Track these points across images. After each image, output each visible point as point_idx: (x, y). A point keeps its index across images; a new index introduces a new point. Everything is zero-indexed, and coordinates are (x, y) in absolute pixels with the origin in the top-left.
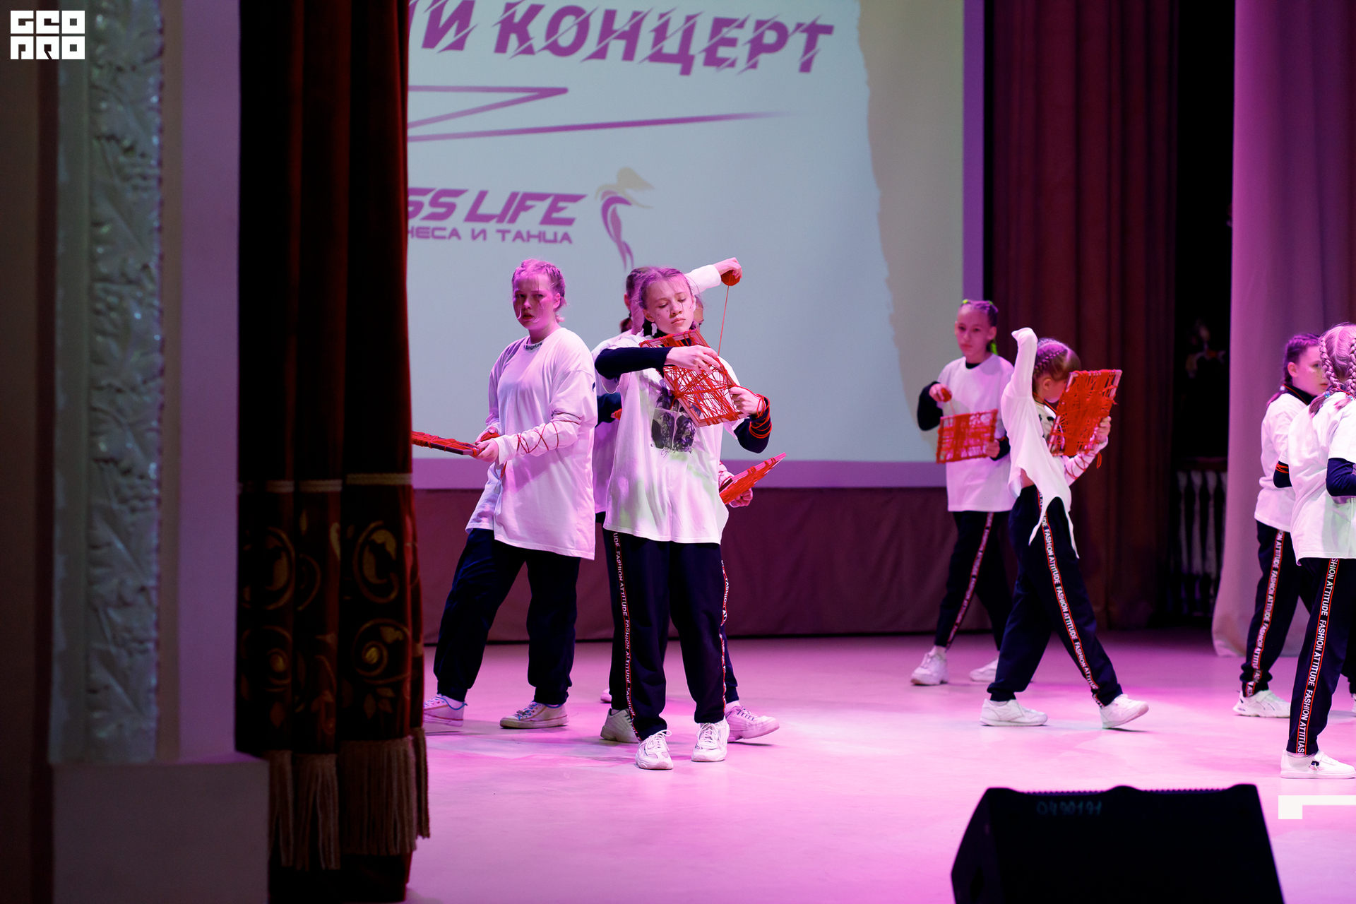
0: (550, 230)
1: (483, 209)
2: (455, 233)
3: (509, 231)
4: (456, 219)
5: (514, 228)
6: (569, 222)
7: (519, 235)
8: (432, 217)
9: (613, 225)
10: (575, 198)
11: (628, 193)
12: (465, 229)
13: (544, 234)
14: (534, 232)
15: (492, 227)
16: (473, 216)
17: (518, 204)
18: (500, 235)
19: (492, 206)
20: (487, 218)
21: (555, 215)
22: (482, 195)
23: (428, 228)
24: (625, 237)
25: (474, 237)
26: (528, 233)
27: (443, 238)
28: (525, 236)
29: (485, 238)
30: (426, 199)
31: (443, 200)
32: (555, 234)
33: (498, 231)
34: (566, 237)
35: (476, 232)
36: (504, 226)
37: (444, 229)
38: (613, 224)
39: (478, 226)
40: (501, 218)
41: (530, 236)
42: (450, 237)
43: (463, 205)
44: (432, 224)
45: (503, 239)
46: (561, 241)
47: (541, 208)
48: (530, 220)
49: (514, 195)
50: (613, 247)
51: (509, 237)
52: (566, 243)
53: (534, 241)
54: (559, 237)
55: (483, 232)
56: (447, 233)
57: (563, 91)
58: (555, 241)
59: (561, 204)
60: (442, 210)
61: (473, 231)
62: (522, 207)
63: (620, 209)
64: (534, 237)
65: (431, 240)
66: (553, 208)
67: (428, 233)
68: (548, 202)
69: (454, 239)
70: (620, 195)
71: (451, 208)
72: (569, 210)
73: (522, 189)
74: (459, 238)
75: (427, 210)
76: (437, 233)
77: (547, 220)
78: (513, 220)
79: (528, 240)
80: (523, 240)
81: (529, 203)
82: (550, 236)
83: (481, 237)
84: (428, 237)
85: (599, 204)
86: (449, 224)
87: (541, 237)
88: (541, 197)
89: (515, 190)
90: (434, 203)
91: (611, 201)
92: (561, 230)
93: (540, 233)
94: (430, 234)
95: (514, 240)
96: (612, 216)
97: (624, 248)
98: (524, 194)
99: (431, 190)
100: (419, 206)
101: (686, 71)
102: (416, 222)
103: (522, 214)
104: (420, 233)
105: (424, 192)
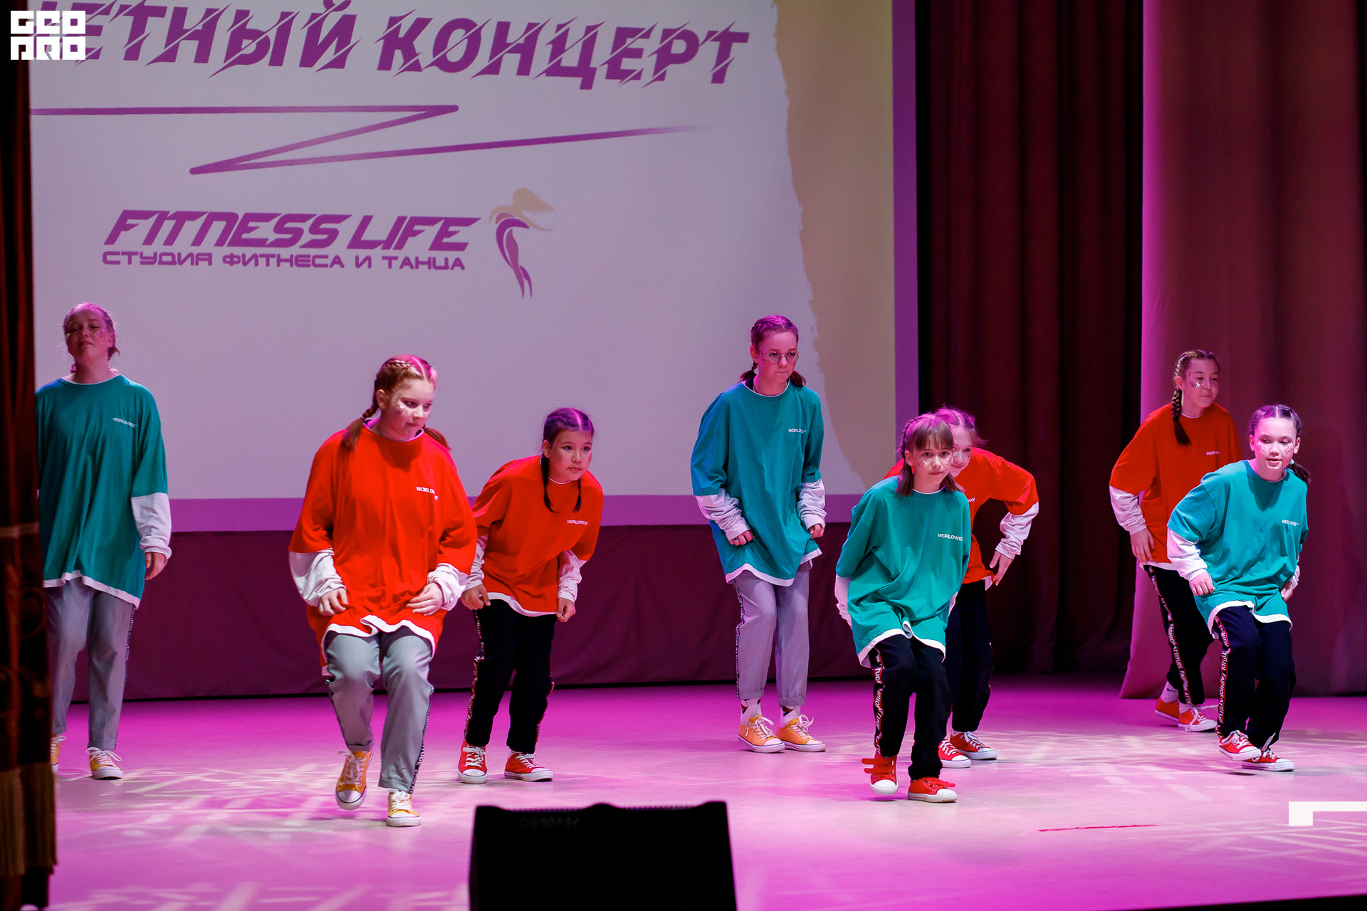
0: (440, 256)
1: (366, 236)
2: (337, 261)
3: (396, 258)
4: (339, 247)
5: (401, 254)
6: (461, 247)
7: (407, 262)
8: (312, 244)
9: (509, 250)
10: (467, 222)
11: (526, 216)
12: (349, 256)
13: (434, 259)
14: (424, 258)
15: (377, 253)
16: (356, 242)
17: (405, 229)
18: (386, 262)
19: (380, 230)
20: (372, 245)
21: (445, 240)
22: (366, 220)
23: (309, 256)
24: (521, 263)
25: (358, 265)
26: (417, 259)
27: (325, 266)
28: (413, 262)
29: (370, 266)
30: (306, 226)
31: (324, 226)
32: (446, 260)
33: (384, 258)
34: (458, 263)
35: (360, 260)
36: (391, 252)
37: (326, 257)
38: (507, 248)
39: (362, 253)
40: (387, 244)
41: (418, 263)
42: (332, 266)
43: (346, 231)
44: (312, 252)
45: (390, 266)
46: (452, 268)
47: (431, 232)
48: (419, 246)
49: (401, 220)
50: (511, 272)
51: (396, 264)
52: (457, 269)
53: (423, 268)
54: (450, 264)
55: (368, 259)
56: (329, 261)
57: (454, 109)
58: (446, 267)
59: (452, 229)
60: (324, 237)
61: (357, 258)
62: (410, 232)
63: (517, 232)
64: (423, 263)
65: (312, 266)
66: (444, 232)
67: (309, 261)
68: (439, 225)
69: (337, 267)
70: (516, 217)
71: (333, 234)
72: (462, 234)
73: (409, 214)
74: (342, 266)
75: (307, 237)
76: (318, 261)
77: (437, 245)
78: (400, 246)
79: (417, 267)
80: (412, 267)
81: (417, 228)
82: (438, 264)
83: (367, 263)
84: (309, 266)
85: (494, 227)
86: (331, 251)
87: (431, 263)
88: (430, 221)
89: (403, 215)
90: (314, 229)
91: (507, 224)
92: (452, 255)
93: (430, 258)
94: (311, 263)
95: (401, 267)
96: (507, 240)
97: (521, 272)
98: (412, 218)
99: (311, 216)
100: (298, 233)
101: (587, 85)
102: (295, 250)
103: (410, 240)
104: (300, 261)
105: (303, 218)
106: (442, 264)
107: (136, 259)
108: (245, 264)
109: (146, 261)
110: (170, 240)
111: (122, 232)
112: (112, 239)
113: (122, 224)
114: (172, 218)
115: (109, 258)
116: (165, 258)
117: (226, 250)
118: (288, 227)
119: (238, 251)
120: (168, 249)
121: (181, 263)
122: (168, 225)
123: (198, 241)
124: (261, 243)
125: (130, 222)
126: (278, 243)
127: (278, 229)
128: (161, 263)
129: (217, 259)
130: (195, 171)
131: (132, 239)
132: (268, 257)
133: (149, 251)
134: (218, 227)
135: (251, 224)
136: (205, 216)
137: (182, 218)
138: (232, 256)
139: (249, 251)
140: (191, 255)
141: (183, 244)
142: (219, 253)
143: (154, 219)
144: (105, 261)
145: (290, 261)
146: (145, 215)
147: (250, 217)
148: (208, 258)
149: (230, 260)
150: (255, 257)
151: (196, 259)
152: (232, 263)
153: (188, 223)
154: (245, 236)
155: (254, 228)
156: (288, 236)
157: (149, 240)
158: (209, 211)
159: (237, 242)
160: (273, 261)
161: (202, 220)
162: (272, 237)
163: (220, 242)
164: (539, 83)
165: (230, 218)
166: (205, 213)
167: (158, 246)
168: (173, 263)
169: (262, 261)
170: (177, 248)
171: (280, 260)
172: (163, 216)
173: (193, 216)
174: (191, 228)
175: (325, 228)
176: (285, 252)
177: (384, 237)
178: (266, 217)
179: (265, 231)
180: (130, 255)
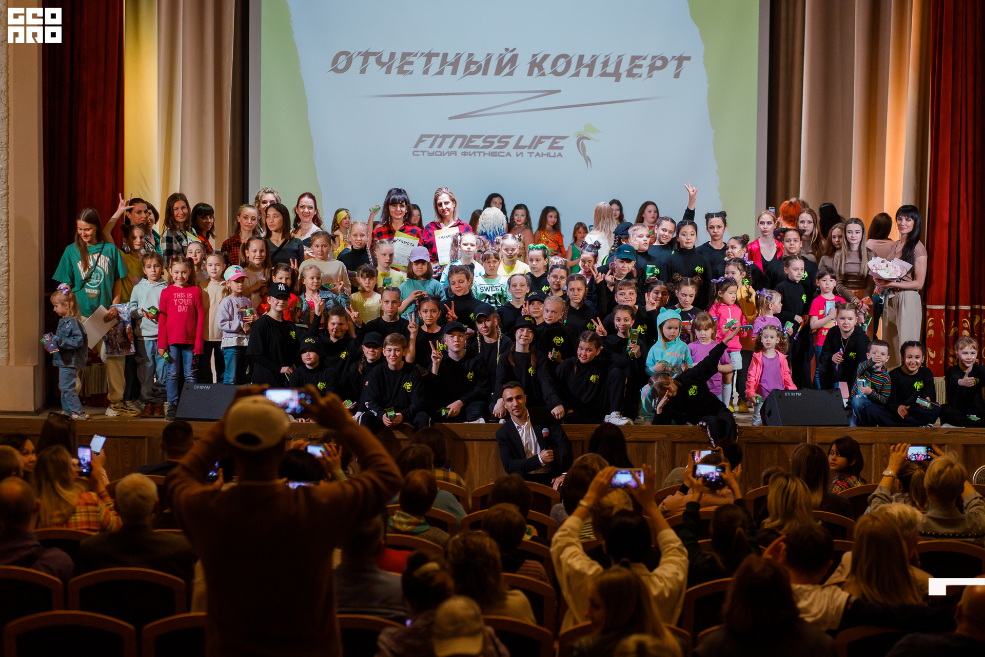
0: (552, 152)
1: (520, 144)
2: (508, 154)
3: (533, 153)
4: (509, 148)
5: (536, 151)
6: (561, 148)
7: (538, 154)
8: (498, 147)
9: (582, 149)
10: (564, 138)
11: (589, 135)
12: (513, 152)
13: (550, 153)
14: (545, 153)
15: (525, 151)
16: (517, 146)
17: (537, 141)
18: (529, 155)
19: (526, 142)
20: (523, 147)
21: (555, 145)
22: (521, 137)
23: (497, 152)
24: (587, 154)
25: (517, 156)
26: (542, 153)
27: (503, 156)
28: (541, 155)
29: (522, 156)
30: (496, 140)
33: (529, 153)
34: (560, 155)
36: (531, 150)
37: (504, 152)
39: (519, 151)
40: (530, 147)
41: (543, 155)
42: (506, 156)
43: (513, 142)
44: (498, 150)
45: (531, 156)
46: (557, 157)
47: (549, 142)
48: (543, 147)
49: (536, 137)
50: (583, 158)
51: (533, 155)
52: (559, 157)
53: (545, 157)
54: (556, 155)
55: (522, 153)
56: (505, 154)
57: (560, 91)
58: (555, 156)
59: (557, 140)
60: (503, 144)
61: (517, 153)
62: (540, 142)
63: (585, 141)
64: (545, 155)
65: (498, 157)
66: (554, 142)
67: (497, 154)
68: (552, 139)
69: (508, 156)
70: (585, 136)
71: (507, 143)
72: (561, 143)
73: (539, 135)
74: (511, 156)
75: (496, 144)
76: (500, 154)
77: (551, 147)
78: (535, 148)
81: (542, 140)
82: (552, 154)
85: (575, 140)
86: (506, 150)
87: (548, 155)
88: (548, 138)
89: (536, 135)
90: (499, 141)
91: (581, 138)
92: (557, 151)
93: (548, 153)
95: (535, 156)
96: (581, 145)
97: (587, 157)
98: (541, 137)
99: (497, 136)
100: (492, 143)
101: (618, 80)
102: (491, 150)
103: (539, 145)
104: (493, 154)
105: (495, 137)
106: (553, 155)
107: (426, 154)
108: (470, 155)
109: (430, 154)
110: (440, 146)
111: (421, 143)
112: (416, 146)
113: (420, 140)
114: (441, 137)
115: (415, 153)
116: (438, 153)
117: (463, 150)
118: (488, 140)
119: (467, 150)
120: (439, 150)
121: (444, 155)
122: (439, 140)
123: (451, 146)
124: (477, 147)
125: (424, 139)
126: (484, 147)
127: (484, 141)
128: (436, 155)
129: (459, 153)
130: (450, 118)
131: (425, 146)
132: (480, 152)
133: (431, 150)
134: (459, 141)
135: (473, 140)
136: (454, 137)
137: (445, 137)
138: (465, 152)
139: (472, 150)
140: (448, 152)
141: (445, 148)
142: (460, 151)
143: (433, 138)
144: (414, 155)
145: (489, 154)
146: (430, 136)
147: (473, 137)
148: (455, 153)
149: (464, 154)
150: (474, 152)
151: (450, 154)
152: (465, 155)
153: (447, 139)
154: (470, 144)
155: (474, 141)
156: (488, 144)
157: (431, 146)
158: (456, 134)
159: (467, 146)
160: (482, 154)
161: (453, 137)
162: (482, 144)
163: (460, 147)
164: (596, 79)
165: (464, 137)
166: (453, 135)
167: (435, 148)
168: (441, 155)
169: (477, 154)
170: (442, 149)
171: (485, 154)
172: (437, 136)
173: (450, 136)
174: (448, 141)
175: (504, 141)
176: (487, 151)
177: (528, 144)
178: (479, 137)
179: (479, 142)
180: (423, 152)
